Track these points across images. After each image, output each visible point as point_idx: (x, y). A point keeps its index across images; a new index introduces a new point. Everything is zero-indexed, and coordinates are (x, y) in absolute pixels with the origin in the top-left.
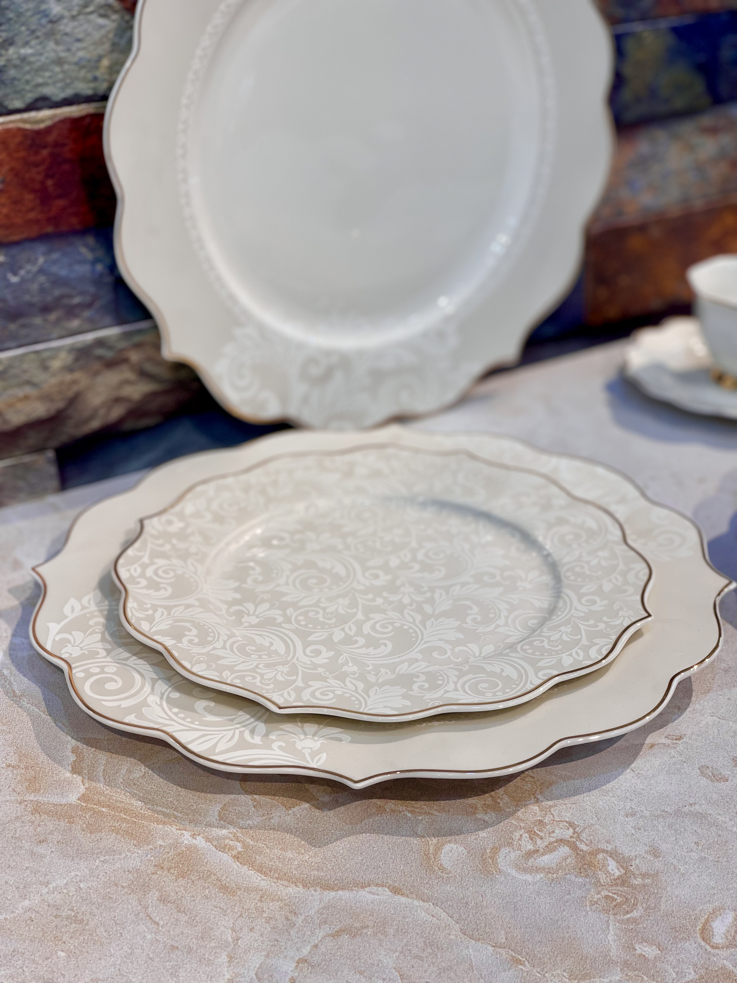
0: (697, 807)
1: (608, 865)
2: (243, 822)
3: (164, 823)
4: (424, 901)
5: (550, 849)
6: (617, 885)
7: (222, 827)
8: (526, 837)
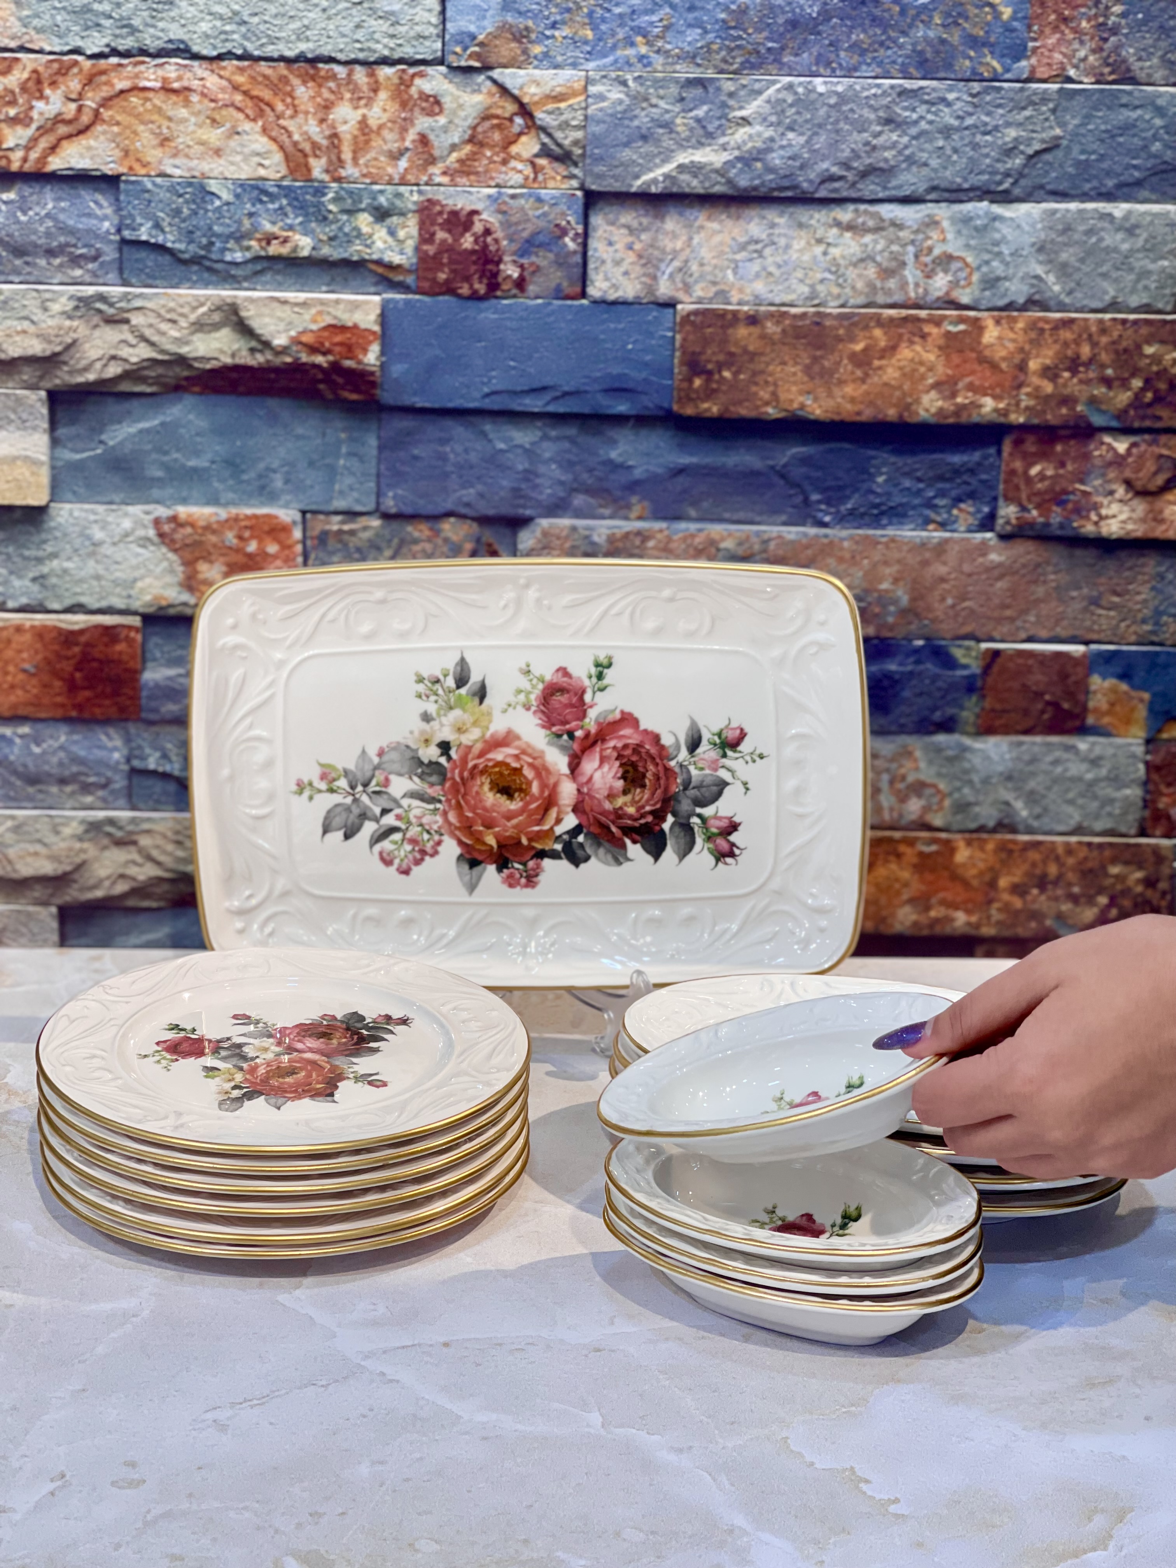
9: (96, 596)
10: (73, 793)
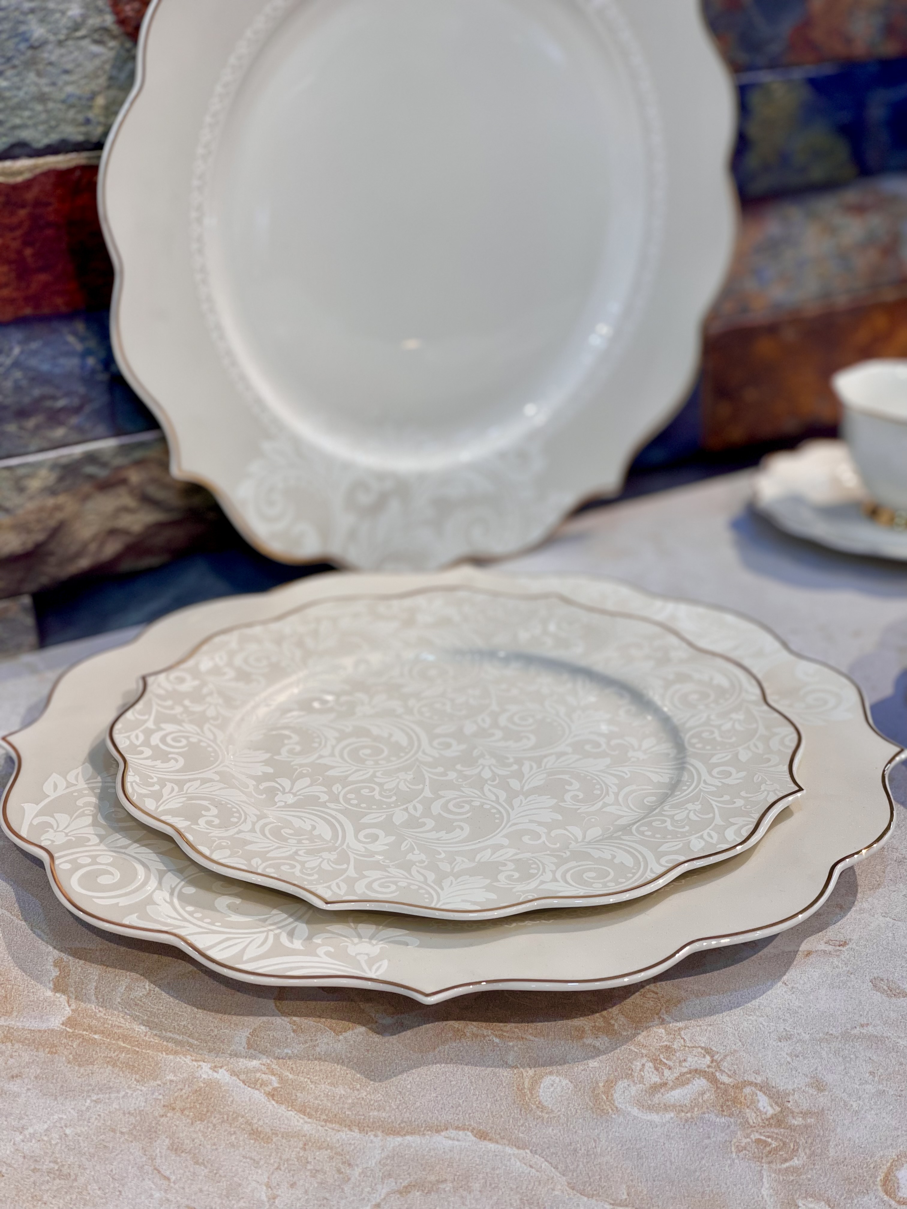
0: (870, 1028)
1: (758, 1101)
2: (279, 1051)
3: (176, 1053)
4: (518, 1148)
5: (681, 1081)
6: (770, 1125)
7: (253, 1057)
8: (650, 1067)
9: (41, 128)
10: (38, 428)
